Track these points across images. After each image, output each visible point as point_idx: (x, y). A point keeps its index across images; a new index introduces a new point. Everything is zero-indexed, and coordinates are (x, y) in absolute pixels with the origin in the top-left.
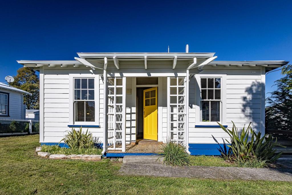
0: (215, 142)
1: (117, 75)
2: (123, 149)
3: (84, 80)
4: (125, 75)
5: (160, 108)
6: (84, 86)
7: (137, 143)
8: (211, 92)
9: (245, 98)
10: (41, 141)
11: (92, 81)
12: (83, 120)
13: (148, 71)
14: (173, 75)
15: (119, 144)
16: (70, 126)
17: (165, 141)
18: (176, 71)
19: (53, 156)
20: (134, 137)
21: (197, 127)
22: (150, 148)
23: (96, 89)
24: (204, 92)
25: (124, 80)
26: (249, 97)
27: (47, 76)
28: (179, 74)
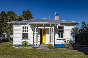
0: (62, 44)
1: (36, 27)
2: (38, 46)
3: (26, 27)
4: (38, 27)
5: (47, 35)
6: (26, 29)
7: (41, 44)
8: (61, 30)
9: (71, 31)
10: (13, 44)
11: (28, 27)
12: (25, 38)
13: (44, 26)
14: (50, 27)
15: (37, 45)
16: (21, 40)
17: (48, 44)
18: (51, 27)
19: (20, 48)
20: (40, 43)
21: (57, 40)
22: (44, 45)
23: (29, 30)
24: (59, 30)
25: (38, 29)
26: (72, 31)
27: (15, 26)
28: (52, 27)
